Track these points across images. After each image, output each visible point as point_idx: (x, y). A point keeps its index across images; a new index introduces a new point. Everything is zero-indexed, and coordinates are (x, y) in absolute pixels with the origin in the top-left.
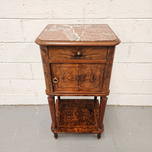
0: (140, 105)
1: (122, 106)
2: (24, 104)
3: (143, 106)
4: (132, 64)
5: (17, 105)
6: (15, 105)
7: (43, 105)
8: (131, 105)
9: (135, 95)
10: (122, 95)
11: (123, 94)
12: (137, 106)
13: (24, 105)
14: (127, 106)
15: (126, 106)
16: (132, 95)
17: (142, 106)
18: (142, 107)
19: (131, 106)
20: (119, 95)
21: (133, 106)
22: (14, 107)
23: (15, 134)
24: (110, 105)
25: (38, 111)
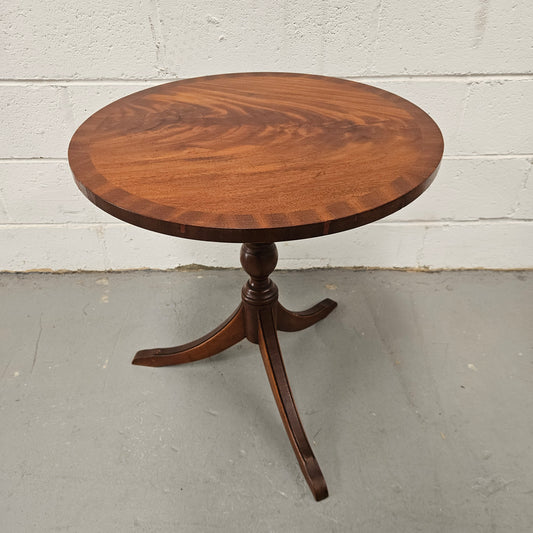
0: (512, 267)
1: (438, 272)
2: (54, 269)
3: (524, 270)
4: (493, 78)
5: (25, 273)
6: (18, 273)
7: (127, 271)
8: (476, 266)
9: (494, 223)
10: (442, 223)
11: (444, 220)
12: (498, 271)
13: (54, 273)
14: (460, 270)
15: (453, 270)
16: (480, 223)
17: (518, 271)
18: (518, 274)
19: (476, 270)
20: (427, 228)
21: (482, 270)
22: (16, 279)
23: (17, 374)
24: (390, 270)
25: (107, 291)
